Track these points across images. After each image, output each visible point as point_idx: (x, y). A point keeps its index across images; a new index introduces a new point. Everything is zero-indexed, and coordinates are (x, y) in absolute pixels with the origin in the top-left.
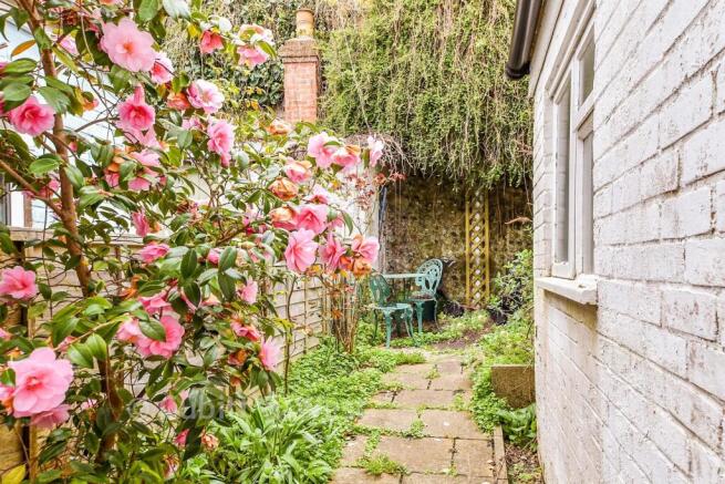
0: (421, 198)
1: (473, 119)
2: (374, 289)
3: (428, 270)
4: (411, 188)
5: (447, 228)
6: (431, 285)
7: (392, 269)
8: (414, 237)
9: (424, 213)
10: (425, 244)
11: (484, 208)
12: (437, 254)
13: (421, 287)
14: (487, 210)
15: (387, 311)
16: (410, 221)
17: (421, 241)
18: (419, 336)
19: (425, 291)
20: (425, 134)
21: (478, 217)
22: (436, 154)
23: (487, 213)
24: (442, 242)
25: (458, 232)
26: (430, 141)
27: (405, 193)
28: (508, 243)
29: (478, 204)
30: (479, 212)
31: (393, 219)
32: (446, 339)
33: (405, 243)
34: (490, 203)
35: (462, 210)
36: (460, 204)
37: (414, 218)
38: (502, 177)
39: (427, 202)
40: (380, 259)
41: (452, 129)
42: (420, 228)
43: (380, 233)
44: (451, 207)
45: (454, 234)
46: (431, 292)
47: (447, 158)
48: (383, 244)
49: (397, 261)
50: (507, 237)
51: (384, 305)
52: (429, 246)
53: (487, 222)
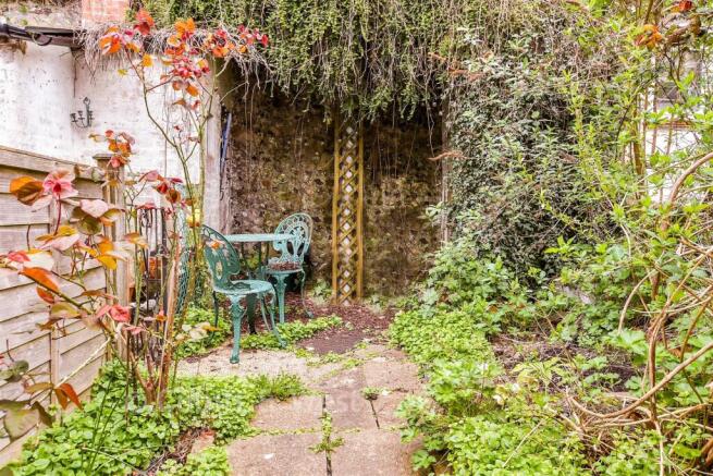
0: (277, 133)
1: (357, 18)
2: (214, 260)
3: (290, 228)
4: (263, 120)
5: (309, 173)
6: (296, 249)
7: (238, 226)
8: (267, 184)
9: (281, 153)
10: (280, 193)
11: (357, 149)
12: (296, 205)
13: (280, 252)
14: (361, 151)
15: (236, 296)
16: (262, 163)
17: (276, 189)
18: (284, 328)
19: (286, 258)
20: (289, 35)
21: (349, 160)
22: (303, 67)
23: (361, 156)
24: (303, 191)
25: (323, 179)
26: (295, 47)
27: (256, 126)
28: (383, 195)
29: (350, 144)
30: (351, 154)
31: (238, 160)
32: (322, 330)
33: (255, 191)
34: (365, 143)
35: (329, 151)
36: (327, 143)
37: (268, 160)
38: (390, 105)
39: (285, 138)
40: (222, 210)
41: (328, 31)
42: (275, 172)
43: (221, 175)
44: (314, 147)
45: (318, 182)
46: (296, 260)
47: (319, 73)
48: (226, 191)
49: (245, 214)
50: (383, 187)
51: (229, 286)
52: (286, 196)
53: (361, 166)
